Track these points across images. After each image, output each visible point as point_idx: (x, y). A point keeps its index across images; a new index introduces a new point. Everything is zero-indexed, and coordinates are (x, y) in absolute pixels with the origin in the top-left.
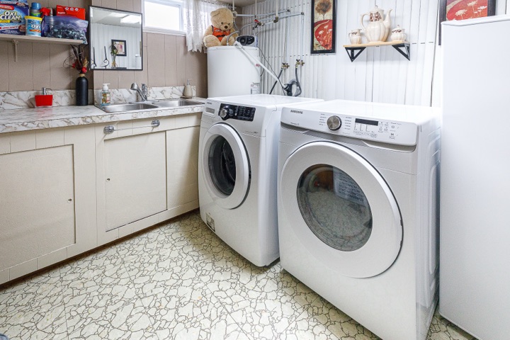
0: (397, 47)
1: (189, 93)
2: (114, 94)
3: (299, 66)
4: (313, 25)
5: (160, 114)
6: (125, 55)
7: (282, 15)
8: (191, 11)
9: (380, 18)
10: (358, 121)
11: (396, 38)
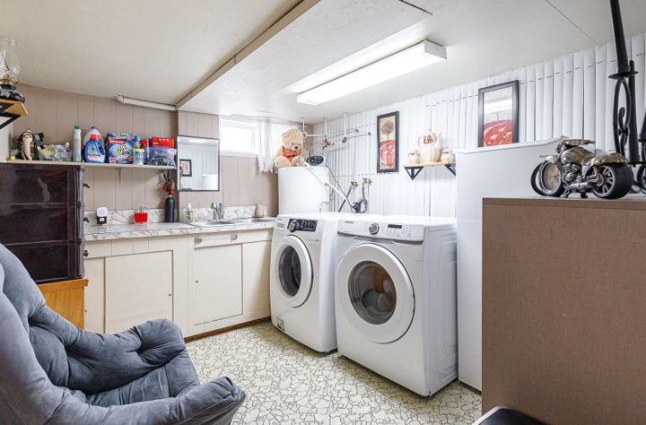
0: (448, 166)
1: (260, 213)
2: (196, 213)
3: (366, 185)
4: (379, 145)
5: (238, 229)
6: (190, 175)
7: (351, 135)
8: (263, 133)
9: (432, 141)
10: (390, 226)
11: (445, 159)
